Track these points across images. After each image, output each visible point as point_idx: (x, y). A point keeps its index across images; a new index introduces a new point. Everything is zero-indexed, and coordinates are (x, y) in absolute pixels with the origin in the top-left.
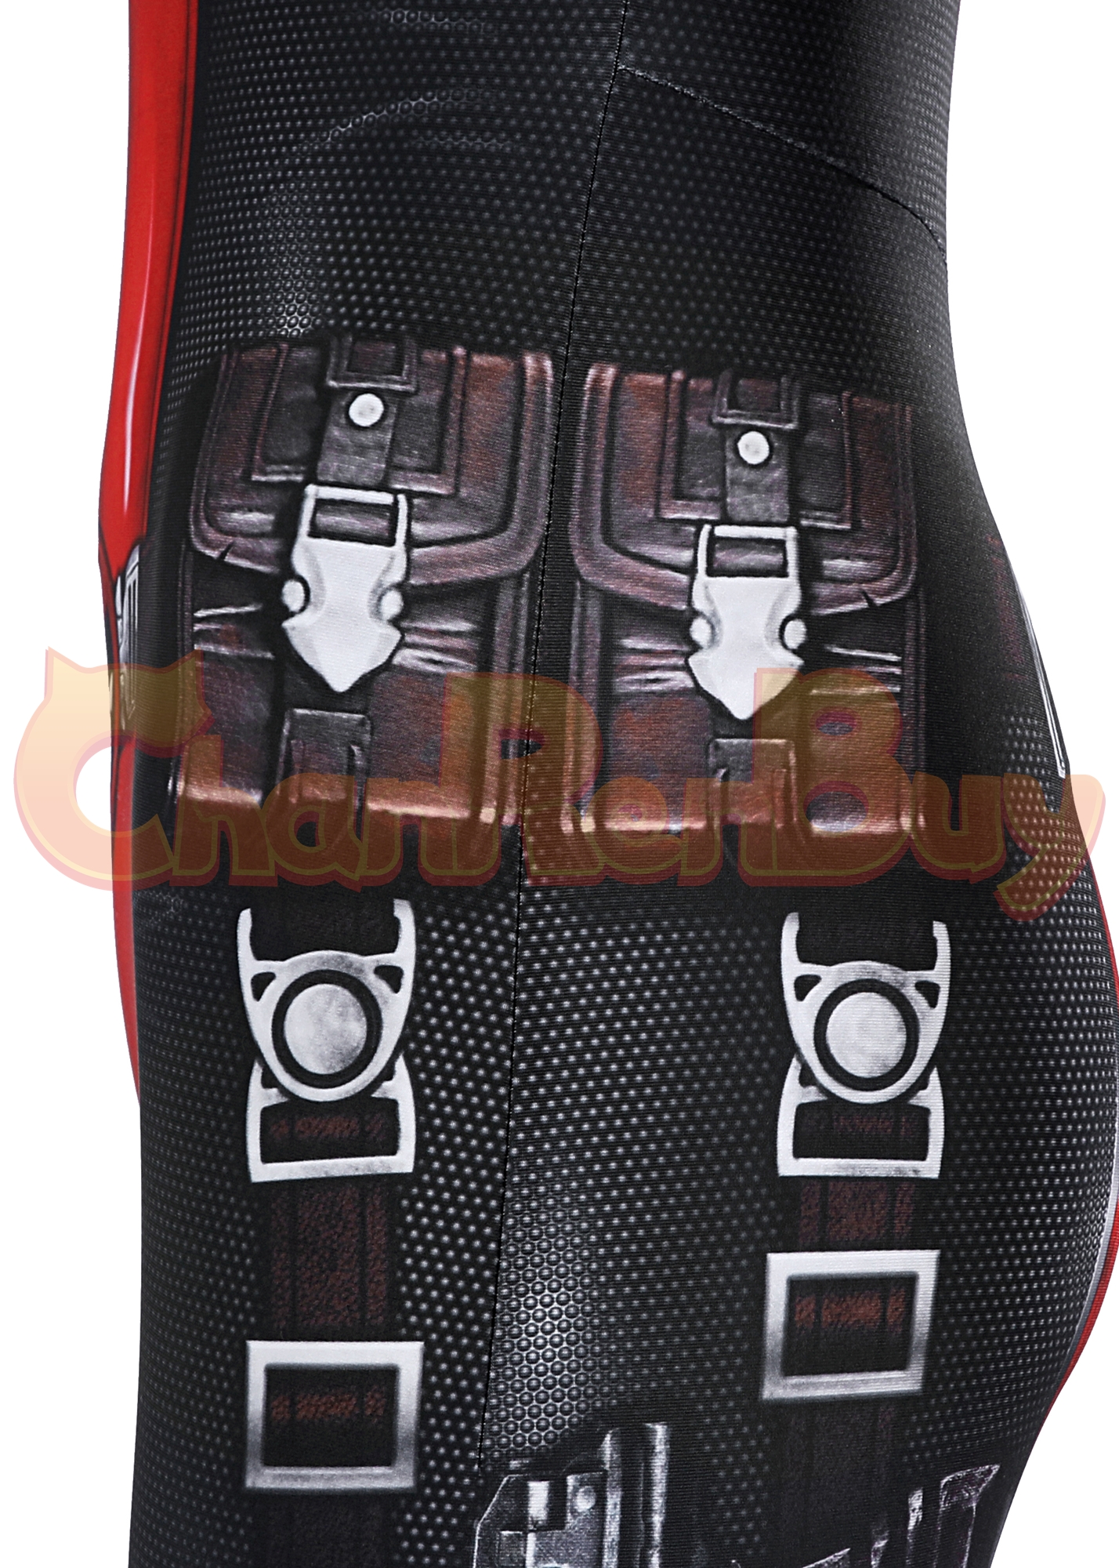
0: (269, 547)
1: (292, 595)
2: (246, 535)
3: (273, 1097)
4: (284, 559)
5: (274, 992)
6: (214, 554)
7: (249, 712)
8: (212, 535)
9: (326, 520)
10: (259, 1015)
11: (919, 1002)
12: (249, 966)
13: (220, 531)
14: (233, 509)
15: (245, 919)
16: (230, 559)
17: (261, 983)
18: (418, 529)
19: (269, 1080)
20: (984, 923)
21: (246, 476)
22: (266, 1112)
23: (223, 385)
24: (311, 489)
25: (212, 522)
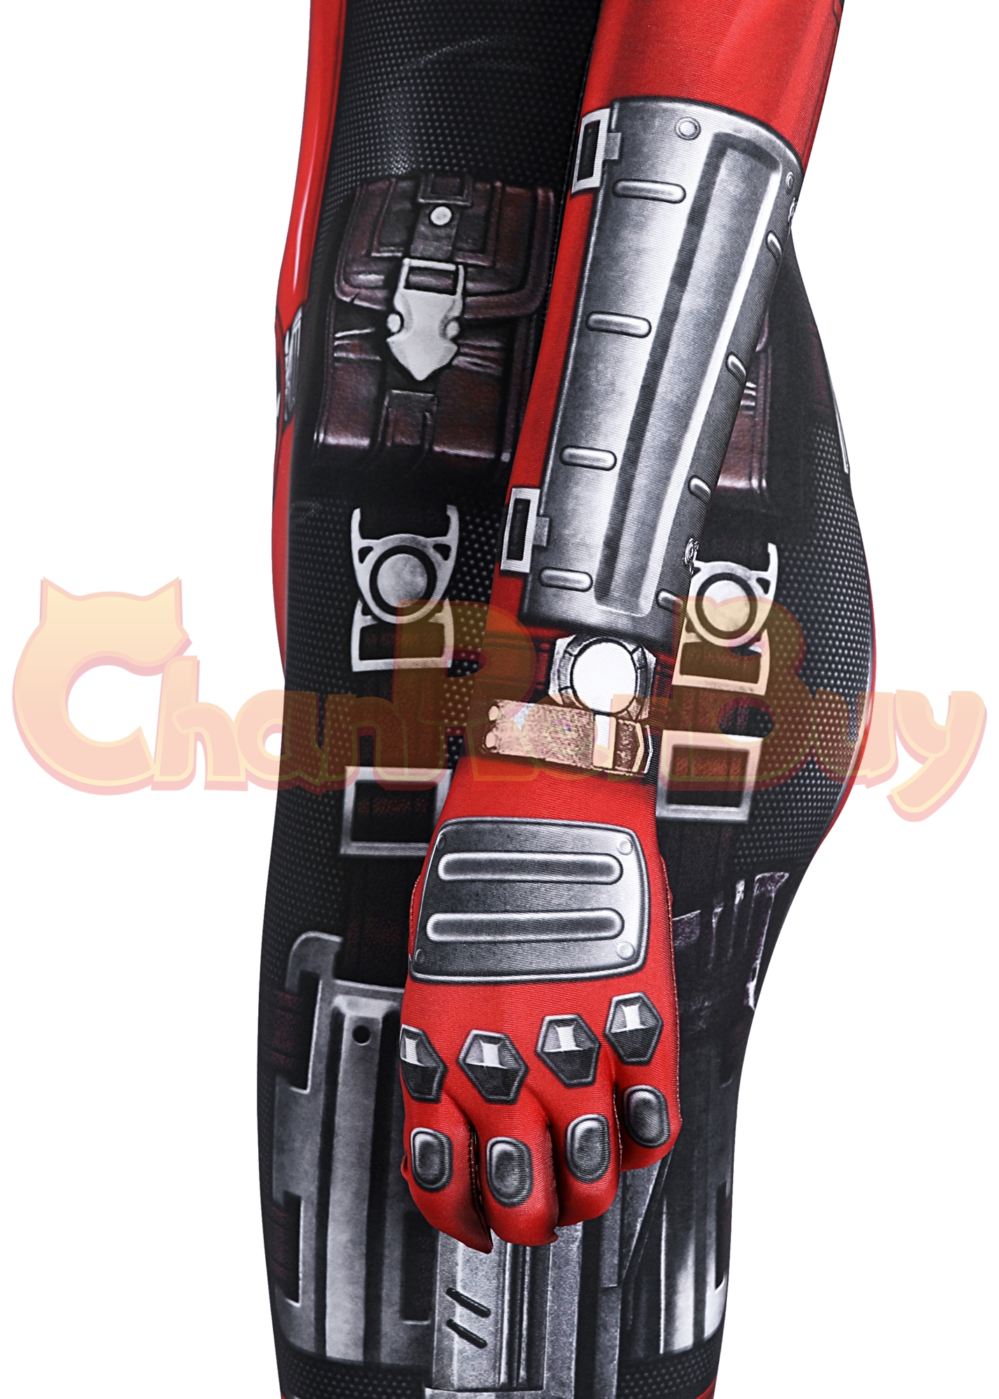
0: (380, 294)
1: (393, 322)
2: (367, 288)
3: (368, 621)
4: (389, 301)
5: (371, 558)
6: (347, 299)
7: (364, 392)
8: (347, 288)
9: (415, 279)
10: (362, 572)
11: (758, 590)
12: (357, 543)
13: (352, 286)
14: (360, 273)
15: (357, 514)
16: (357, 302)
17: (364, 553)
18: (470, 285)
19: (366, 611)
20: (798, 548)
21: (368, 254)
22: (363, 630)
23: (357, 204)
24: (407, 261)
25: (347, 281)
